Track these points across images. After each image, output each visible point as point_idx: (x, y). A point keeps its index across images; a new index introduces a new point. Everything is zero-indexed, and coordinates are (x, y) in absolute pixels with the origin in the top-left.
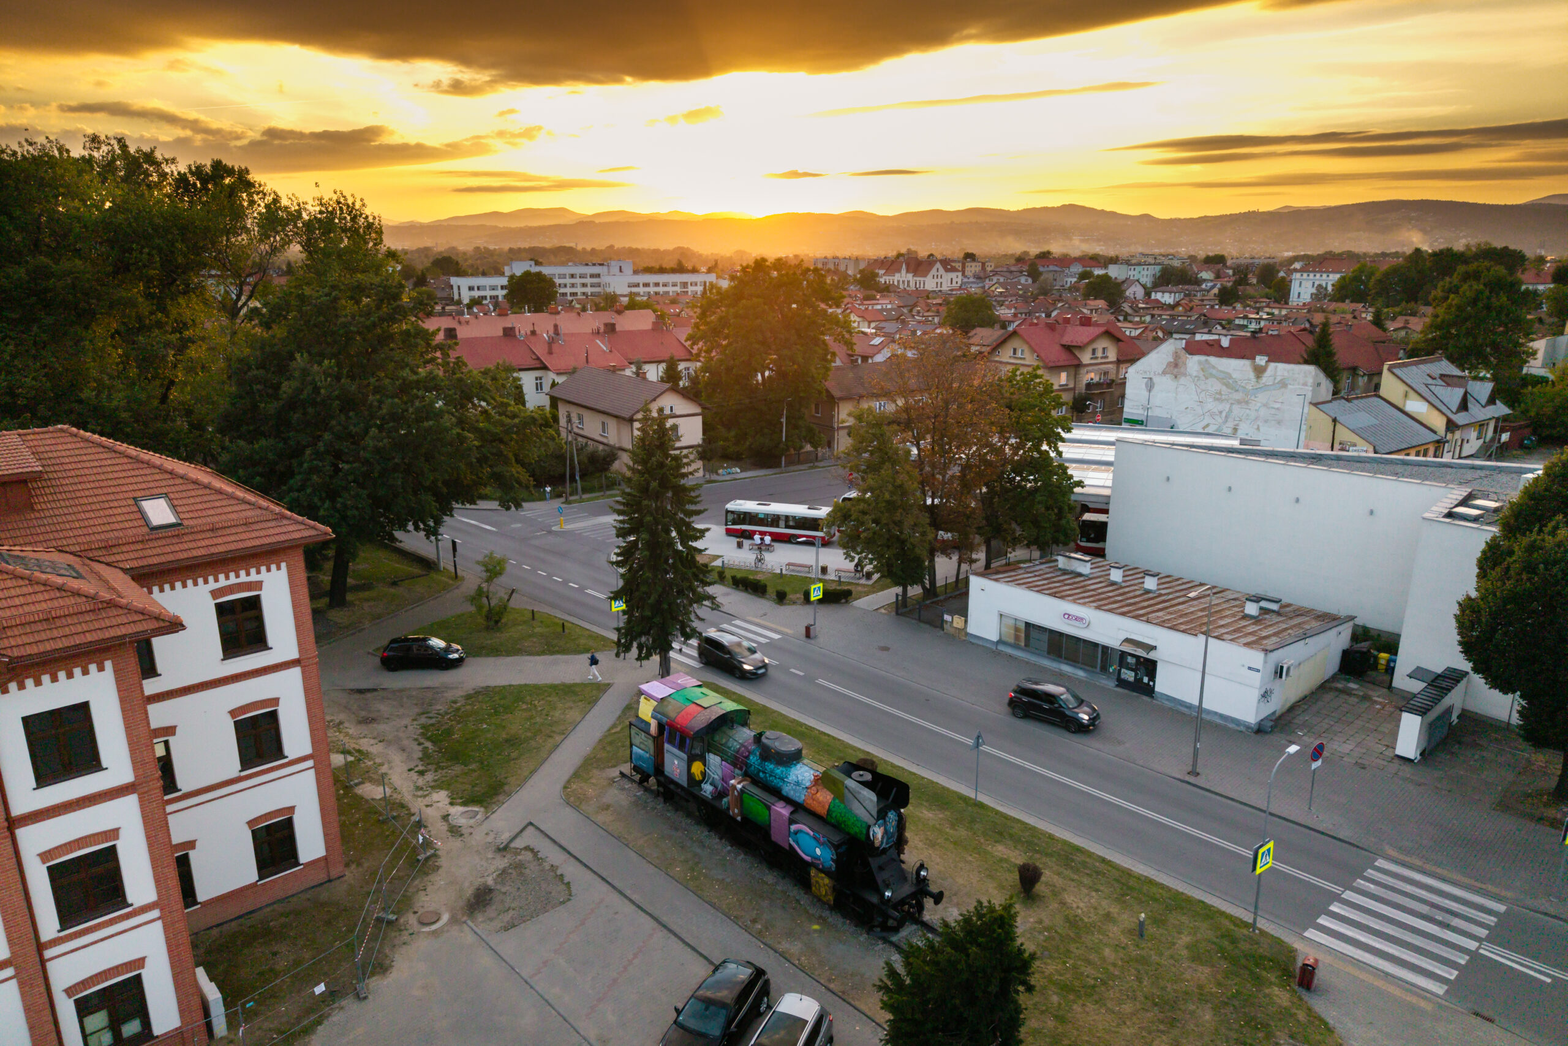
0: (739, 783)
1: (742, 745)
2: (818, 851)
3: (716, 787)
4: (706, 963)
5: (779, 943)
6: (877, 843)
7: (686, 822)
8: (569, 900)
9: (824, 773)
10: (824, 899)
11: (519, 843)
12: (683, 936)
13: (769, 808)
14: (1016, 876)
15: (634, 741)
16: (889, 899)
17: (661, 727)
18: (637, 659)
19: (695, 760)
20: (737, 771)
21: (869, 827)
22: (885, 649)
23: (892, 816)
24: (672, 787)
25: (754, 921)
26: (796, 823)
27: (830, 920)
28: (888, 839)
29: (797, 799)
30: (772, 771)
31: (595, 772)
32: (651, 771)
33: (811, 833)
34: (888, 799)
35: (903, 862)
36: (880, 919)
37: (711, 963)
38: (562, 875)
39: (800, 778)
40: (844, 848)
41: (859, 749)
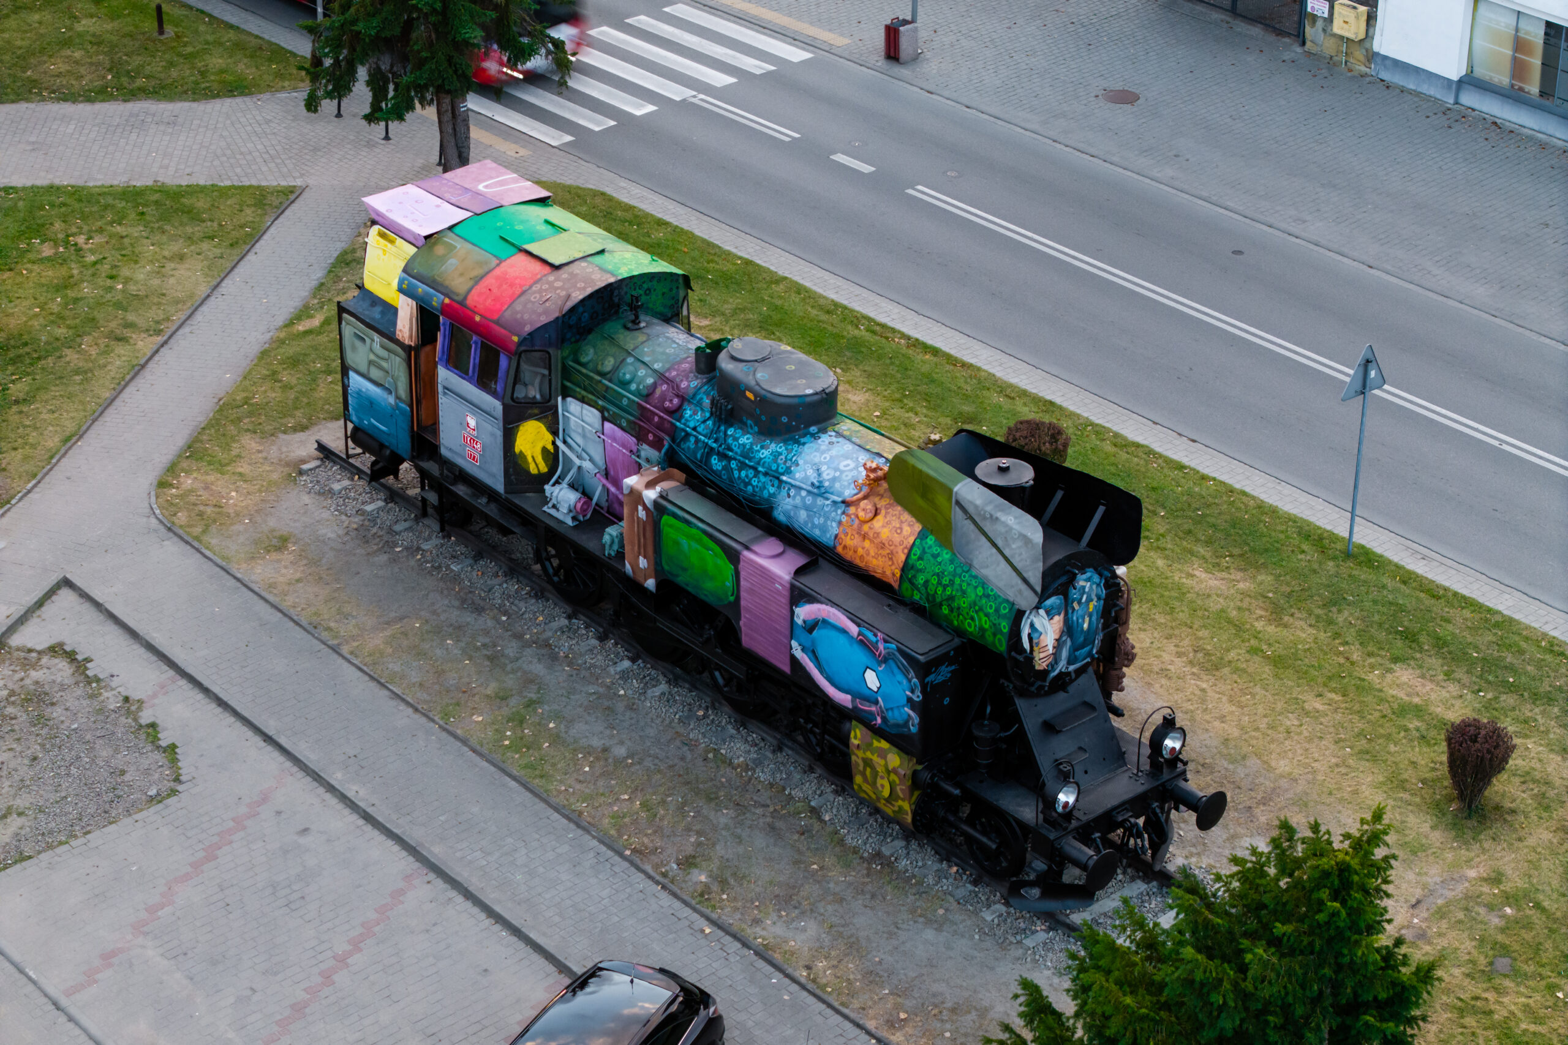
0: (650, 485)
1: (662, 377)
2: (872, 680)
3: (586, 494)
4: (551, 969)
5: (756, 922)
6: (1041, 661)
7: (503, 588)
8: (173, 792)
9: (897, 462)
10: (889, 810)
11: (32, 636)
12: (490, 897)
13: (733, 557)
14: (1441, 754)
15: (351, 358)
16: (1069, 813)
17: (427, 318)
18: (370, 118)
19: (523, 418)
20: (647, 451)
21: (1019, 615)
22: (1125, 98)
23: (1088, 584)
24: (461, 490)
25: (688, 863)
26: (811, 599)
27: (904, 863)
28: (1075, 648)
29: (817, 533)
30: (747, 454)
31: (250, 443)
32: (402, 443)
33: (854, 629)
34: (1078, 538)
35: (1118, 713)
36: (1040, 865)
37: (562, 968)
38: (153, 725)
39: (827, 474)
40: (944, 673)
41: (1024, 393)
